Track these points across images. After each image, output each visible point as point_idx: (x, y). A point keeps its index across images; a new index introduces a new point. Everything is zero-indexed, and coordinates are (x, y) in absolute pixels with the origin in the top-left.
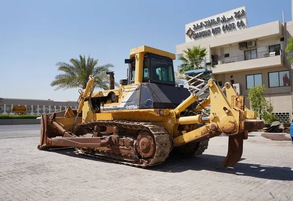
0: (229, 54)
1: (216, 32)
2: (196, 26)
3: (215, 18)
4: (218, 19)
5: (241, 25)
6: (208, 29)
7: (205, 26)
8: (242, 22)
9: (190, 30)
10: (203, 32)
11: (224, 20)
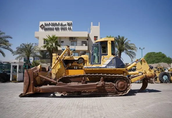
0: (63, 42)
1: (57, 29)
2: (46, 24)
3: (57, 22)
4: (59, 23)
5: (70, 29)
6: (53, 27)
7: (51, 25)
8: (70, 28)
9: (42, 25)
10: (50, 28)
11: (62, 25)
